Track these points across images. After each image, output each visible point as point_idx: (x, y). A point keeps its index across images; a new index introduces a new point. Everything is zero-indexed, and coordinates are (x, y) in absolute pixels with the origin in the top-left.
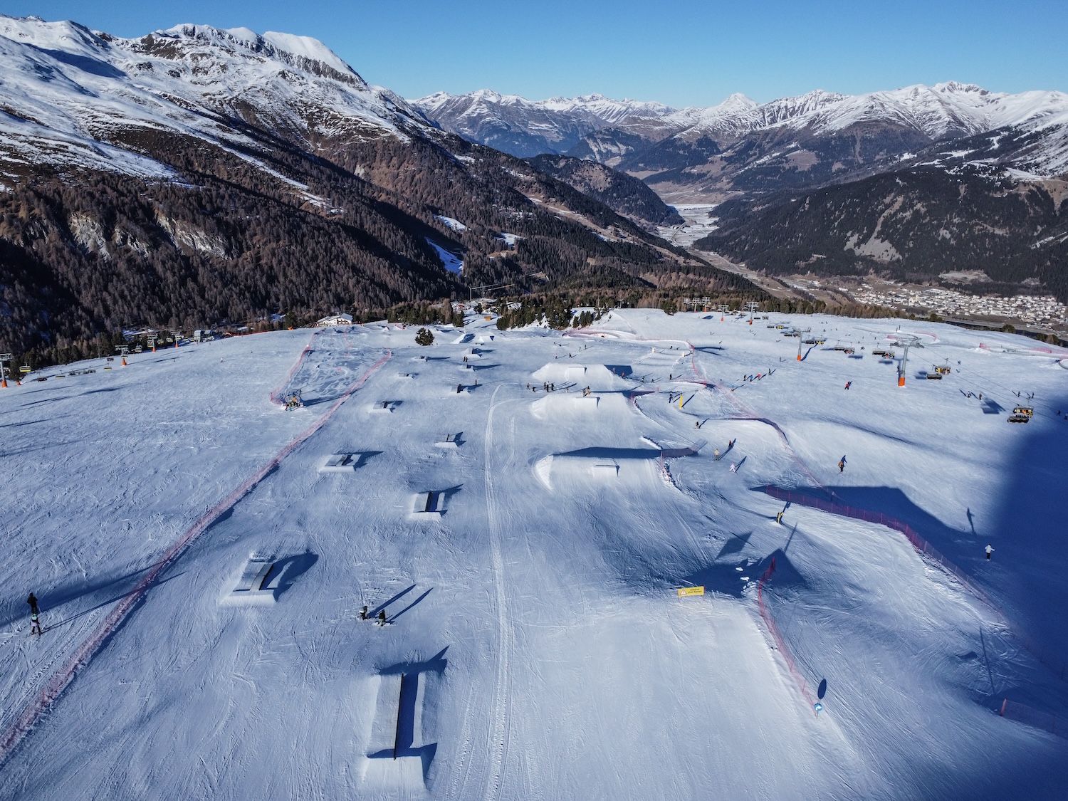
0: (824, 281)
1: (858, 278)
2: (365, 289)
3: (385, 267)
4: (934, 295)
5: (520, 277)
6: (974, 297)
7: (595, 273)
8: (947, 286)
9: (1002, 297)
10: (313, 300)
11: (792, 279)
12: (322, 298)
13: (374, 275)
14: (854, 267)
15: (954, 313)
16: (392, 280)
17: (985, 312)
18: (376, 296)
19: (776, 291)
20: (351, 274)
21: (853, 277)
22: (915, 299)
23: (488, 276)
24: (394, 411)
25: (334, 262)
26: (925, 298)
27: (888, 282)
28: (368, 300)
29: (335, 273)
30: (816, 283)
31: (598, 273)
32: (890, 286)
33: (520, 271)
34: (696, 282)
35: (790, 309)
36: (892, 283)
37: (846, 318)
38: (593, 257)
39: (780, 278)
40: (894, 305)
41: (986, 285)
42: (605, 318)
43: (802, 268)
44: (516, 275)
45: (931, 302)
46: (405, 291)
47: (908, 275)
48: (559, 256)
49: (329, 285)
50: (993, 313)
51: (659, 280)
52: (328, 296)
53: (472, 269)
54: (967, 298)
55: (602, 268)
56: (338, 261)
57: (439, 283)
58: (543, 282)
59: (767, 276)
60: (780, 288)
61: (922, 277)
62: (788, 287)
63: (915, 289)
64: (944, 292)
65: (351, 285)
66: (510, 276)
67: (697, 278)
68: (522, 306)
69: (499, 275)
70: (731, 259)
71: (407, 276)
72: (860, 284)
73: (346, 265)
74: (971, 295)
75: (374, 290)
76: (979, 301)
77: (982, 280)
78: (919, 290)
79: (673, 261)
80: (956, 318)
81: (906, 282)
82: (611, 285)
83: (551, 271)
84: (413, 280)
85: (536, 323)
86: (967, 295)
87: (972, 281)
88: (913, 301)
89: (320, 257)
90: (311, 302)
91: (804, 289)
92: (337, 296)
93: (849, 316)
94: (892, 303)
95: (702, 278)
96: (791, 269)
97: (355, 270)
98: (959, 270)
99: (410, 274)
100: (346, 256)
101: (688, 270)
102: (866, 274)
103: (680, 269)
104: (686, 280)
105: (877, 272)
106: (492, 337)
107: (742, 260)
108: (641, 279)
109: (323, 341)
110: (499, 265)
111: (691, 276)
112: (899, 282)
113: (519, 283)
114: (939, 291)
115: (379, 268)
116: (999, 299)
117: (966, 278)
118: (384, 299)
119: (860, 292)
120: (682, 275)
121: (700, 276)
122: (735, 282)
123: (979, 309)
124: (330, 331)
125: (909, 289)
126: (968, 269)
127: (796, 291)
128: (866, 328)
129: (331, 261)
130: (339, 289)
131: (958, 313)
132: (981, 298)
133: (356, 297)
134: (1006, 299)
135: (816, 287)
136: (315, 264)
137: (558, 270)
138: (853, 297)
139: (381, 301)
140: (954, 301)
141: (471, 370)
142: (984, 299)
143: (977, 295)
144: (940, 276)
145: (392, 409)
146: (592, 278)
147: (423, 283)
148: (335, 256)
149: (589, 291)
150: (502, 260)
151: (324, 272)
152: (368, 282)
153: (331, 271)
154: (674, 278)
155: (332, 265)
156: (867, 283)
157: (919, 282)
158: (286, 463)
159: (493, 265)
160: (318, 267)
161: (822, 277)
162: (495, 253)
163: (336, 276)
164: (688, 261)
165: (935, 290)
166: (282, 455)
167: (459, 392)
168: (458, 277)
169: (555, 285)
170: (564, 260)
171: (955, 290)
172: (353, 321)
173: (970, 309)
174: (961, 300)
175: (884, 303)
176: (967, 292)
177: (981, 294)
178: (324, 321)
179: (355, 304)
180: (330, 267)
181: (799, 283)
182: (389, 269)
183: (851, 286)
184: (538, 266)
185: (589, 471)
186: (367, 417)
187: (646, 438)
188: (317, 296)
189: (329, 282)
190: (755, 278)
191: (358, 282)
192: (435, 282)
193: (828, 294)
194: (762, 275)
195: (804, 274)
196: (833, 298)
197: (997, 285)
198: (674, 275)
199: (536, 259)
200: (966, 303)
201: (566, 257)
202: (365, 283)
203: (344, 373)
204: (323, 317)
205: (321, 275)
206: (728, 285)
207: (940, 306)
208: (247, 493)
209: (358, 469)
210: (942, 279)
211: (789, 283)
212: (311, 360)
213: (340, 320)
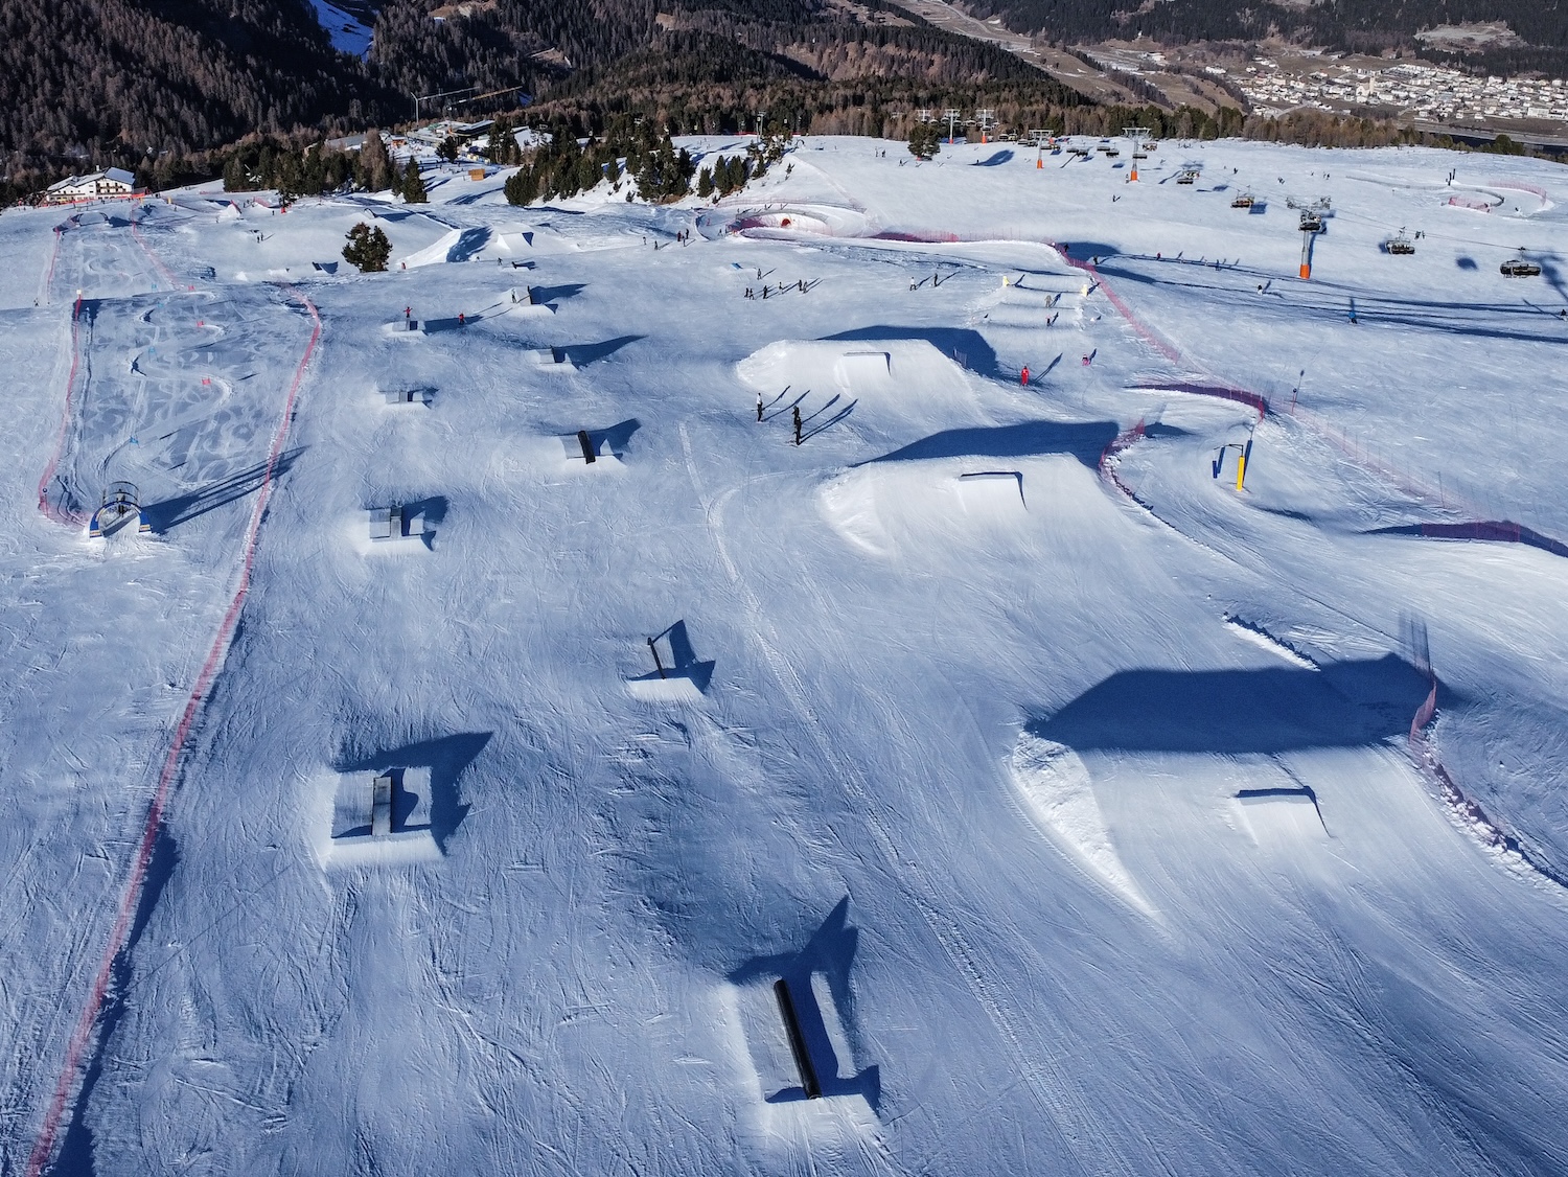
0: (1172, 53)
1: (1245, 45)
2: (145, 99)
3: (190, 46)
4: (1406, 77)
5: (507, 60)
6: (1492, 79)
7: (677, 47)
8: (1434, 57)
9: (1550, 79)
10: (20, 130)
11: (1106, 50)
12: (41, 123)
13: (165, 65)
14: (1236, 21)
15: (1452, 116)
16: (209, 76)
17: (1517, 113)
18: (174, 115)
19: (1074, 76)
20: (110, 66)
21: (1235, 42)
22: (1369, 88)
23: (433, 60)
24: (436, 543)
25: (69, 38)
26: (1390, 84)
27: (1309, 53)
28: (153, 126)
29: (71, 63)
30: (1157, 58)
31: (686, 47)
32: (1314, 61)
33: (506, 47)
34: (902, 62)
35: (1164, 128)
36: (1318, 53)
37: (1296, 147)
38: (669, 11)
39: (1079, 47)
40: (1328, 102)
41: (1513, 53)
42: (776, 171)
43: (1126, 26)
44: (495, 57)
45: (1402, 94)
46: (242, 101)
47: (1351, 36)
48: (591, 13)
49: (60, 93)
50: (1532, 113)
51: (821, 58)
52: (57, 119)
53: (395, 45)
54: (1477, 82)
55: (694, 37)
56: (77, 36)
57: (322, 79)
58: (558, 73)
59: (1052, 45)
60: (1082, 71)
61: (1381, 40)
62: (1100, 68)
63: (1366, 66)
64: (1428, 72)
65: (111, 91)
66: (484, 60)
67: (904, 53)
68: (554, 141)
69: (458, 58)
70: (969, 8)
71: (244, 66)
72: (1250, 56)
73: (98, 41)
74: (1484, 76)
75: (168, 102)
76: (1501, 88)
77: (1505, 44)
78: (1375, 67)
79: (845, 17)
80: (1458, 127)
81: (1348, 50)
82: (722, 77)
83: (576, 47)
84: (259, 73)
85: (605, 185)
86: (1477, 76)
87: (1483, 45)
88: (1366, 93)
89: (35, 27)
90: (15, 134)
91: (1133, 71)
92: (78, 117)
93: (1304, 143)
94: (1321, 96)
95: (914, 53)
96: (1101, 29)
97: (121, 55)
98: (1455, 23)
99: (251, 61)
100: (98, 23)
101: (883, 36)
102: (1262, 35)
103: (865, 35)
104: (881, 59)
105: (1285, 31)
106: (528, 237)
107: (994, 12)
108: (782, 59)
109: (87, 254)
110: (456, 35)
111: (890, 49)
112: (1333, 51)
113: (505, 76)
114: (1417, 70)
115: (177, 49)
116: (1543, 82)
117: (1471, 40)
118: (192, 123)
119: (1251, 75)
120: (871, 49)
121: (910, 48)
122: (987, 60)
123: (1503, 105)
124: (93, 221)
125: (1355, 66)
126: (1475, 19)
127: (1117, 76)
128: (1376, 176)
129: (61, 37)
130: (82, 102)
131: (1460, 116)
132: (1505, 81)
133: (124, 119)
134: (1557, 82)
135: (1158, 68)
136: (21, 44)
137: (591, 43)
138: (1238, 87)
139: (185, 125)
140: (1451, 89)
141: (567, 367)
142: (1512, 84)
143: (1496, 76)
144: (1417, 37)
145: (428, 537)
146: (676, 61)
147: (283, 82)
148: (70, 25)
149: (679, 93)
150: (463, 23)
151: (46, 63)
152: (152, 83)
153: (62, 58)
154: (852, 54)
155: (63, 45)
156: (1266, 56)
157: (1375, 51)
158: (190, 817)
159: (443, 34)
160: (30, 49)
161: (1169, 44)
162: (446, 8)
163: (76, 70)
164: (877, 15)
165: (1409, 68)
166: (163, 777)
167: (590, 458)
168: (363, 65)
169: (591, 78)
170: (604, 20)
171: (1451, 67)
172: (135, 186)
173: (1484, 107)
174: (1467, 87)
175: (1304, 97)
176: (1475, 70)
177: (1504, 74)
178: (64, 187)
179: (124, 134)
180: (58, 49)
181: (1121, 58)
182: (200, 52)
183: (1233, 61)
184: (545, 36)
185: (1228, 818)
186: (363, 574)
187: (1236, 619)
188: (30, 120)
189: (59, 85)
190: (1027, 49)
191: (128, 84)
192: (311, 80)
193: (1185, 81)
194: (1042, 44)
195: (1129, 37)
196: (1197, 91)
197: (1539, 54)
198: (852, 47)
199: (541, 17)
200: (1475, 92)
201: (607, 12)
202: (146, 86)
203: (218, 391)
204: (60, 178)
205: (38, 68)
206: (971, 68)
207: (1422, 102)
208: (111, 1016)
209: (450, 843)
210: (1422, 43)
211: (1101, 59)
212: (105, 342)
213: (103, 183)
